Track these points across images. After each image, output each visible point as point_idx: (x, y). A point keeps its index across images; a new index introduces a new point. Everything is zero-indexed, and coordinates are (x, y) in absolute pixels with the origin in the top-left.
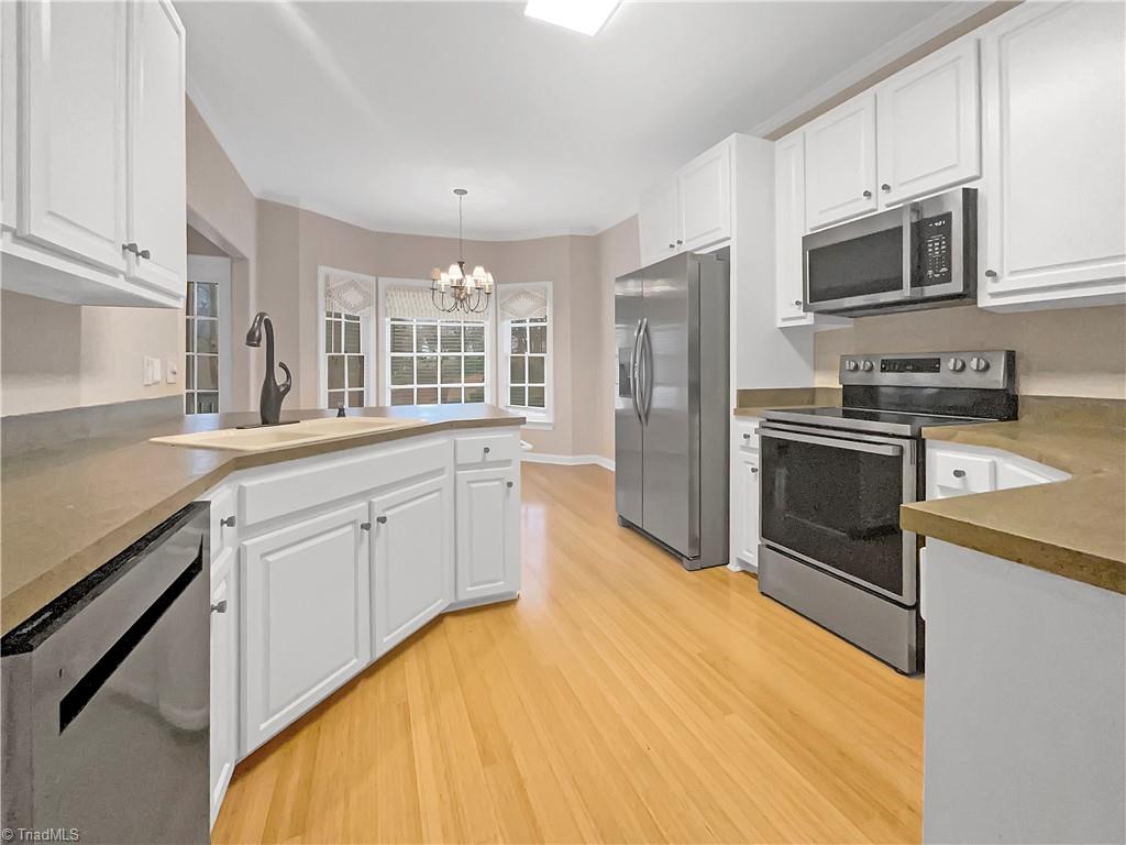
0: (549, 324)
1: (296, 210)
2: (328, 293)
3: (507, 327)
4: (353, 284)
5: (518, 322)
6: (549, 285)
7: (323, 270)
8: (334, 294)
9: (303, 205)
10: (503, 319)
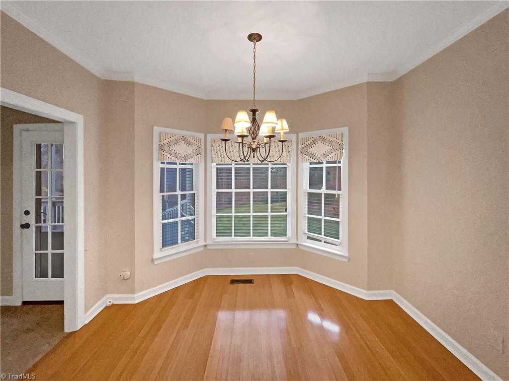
0: (344, 165)
1: (132, 84)
2: (161, 147)
3: (306, 167)
4: (183, 138)
5: (316, 163)
6: (345, 130)
7: (157, 130)
8: (165, 148)
9: (137, 79)
10: (302, 162)
